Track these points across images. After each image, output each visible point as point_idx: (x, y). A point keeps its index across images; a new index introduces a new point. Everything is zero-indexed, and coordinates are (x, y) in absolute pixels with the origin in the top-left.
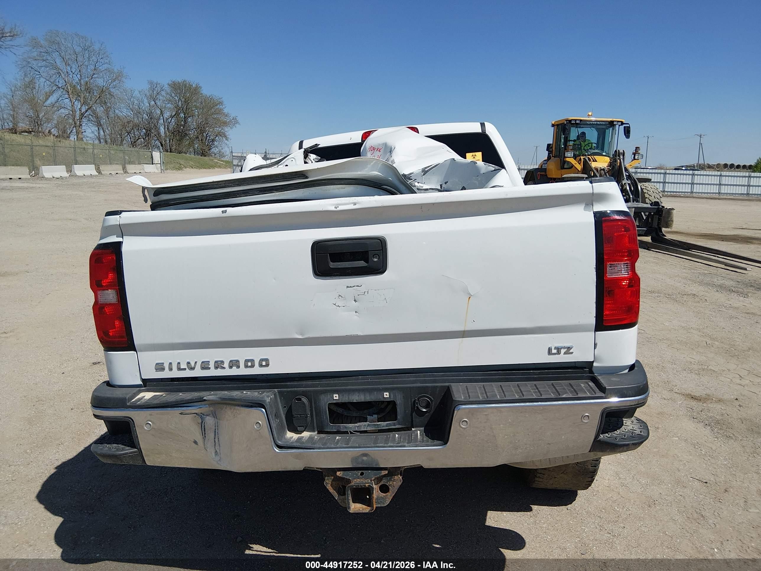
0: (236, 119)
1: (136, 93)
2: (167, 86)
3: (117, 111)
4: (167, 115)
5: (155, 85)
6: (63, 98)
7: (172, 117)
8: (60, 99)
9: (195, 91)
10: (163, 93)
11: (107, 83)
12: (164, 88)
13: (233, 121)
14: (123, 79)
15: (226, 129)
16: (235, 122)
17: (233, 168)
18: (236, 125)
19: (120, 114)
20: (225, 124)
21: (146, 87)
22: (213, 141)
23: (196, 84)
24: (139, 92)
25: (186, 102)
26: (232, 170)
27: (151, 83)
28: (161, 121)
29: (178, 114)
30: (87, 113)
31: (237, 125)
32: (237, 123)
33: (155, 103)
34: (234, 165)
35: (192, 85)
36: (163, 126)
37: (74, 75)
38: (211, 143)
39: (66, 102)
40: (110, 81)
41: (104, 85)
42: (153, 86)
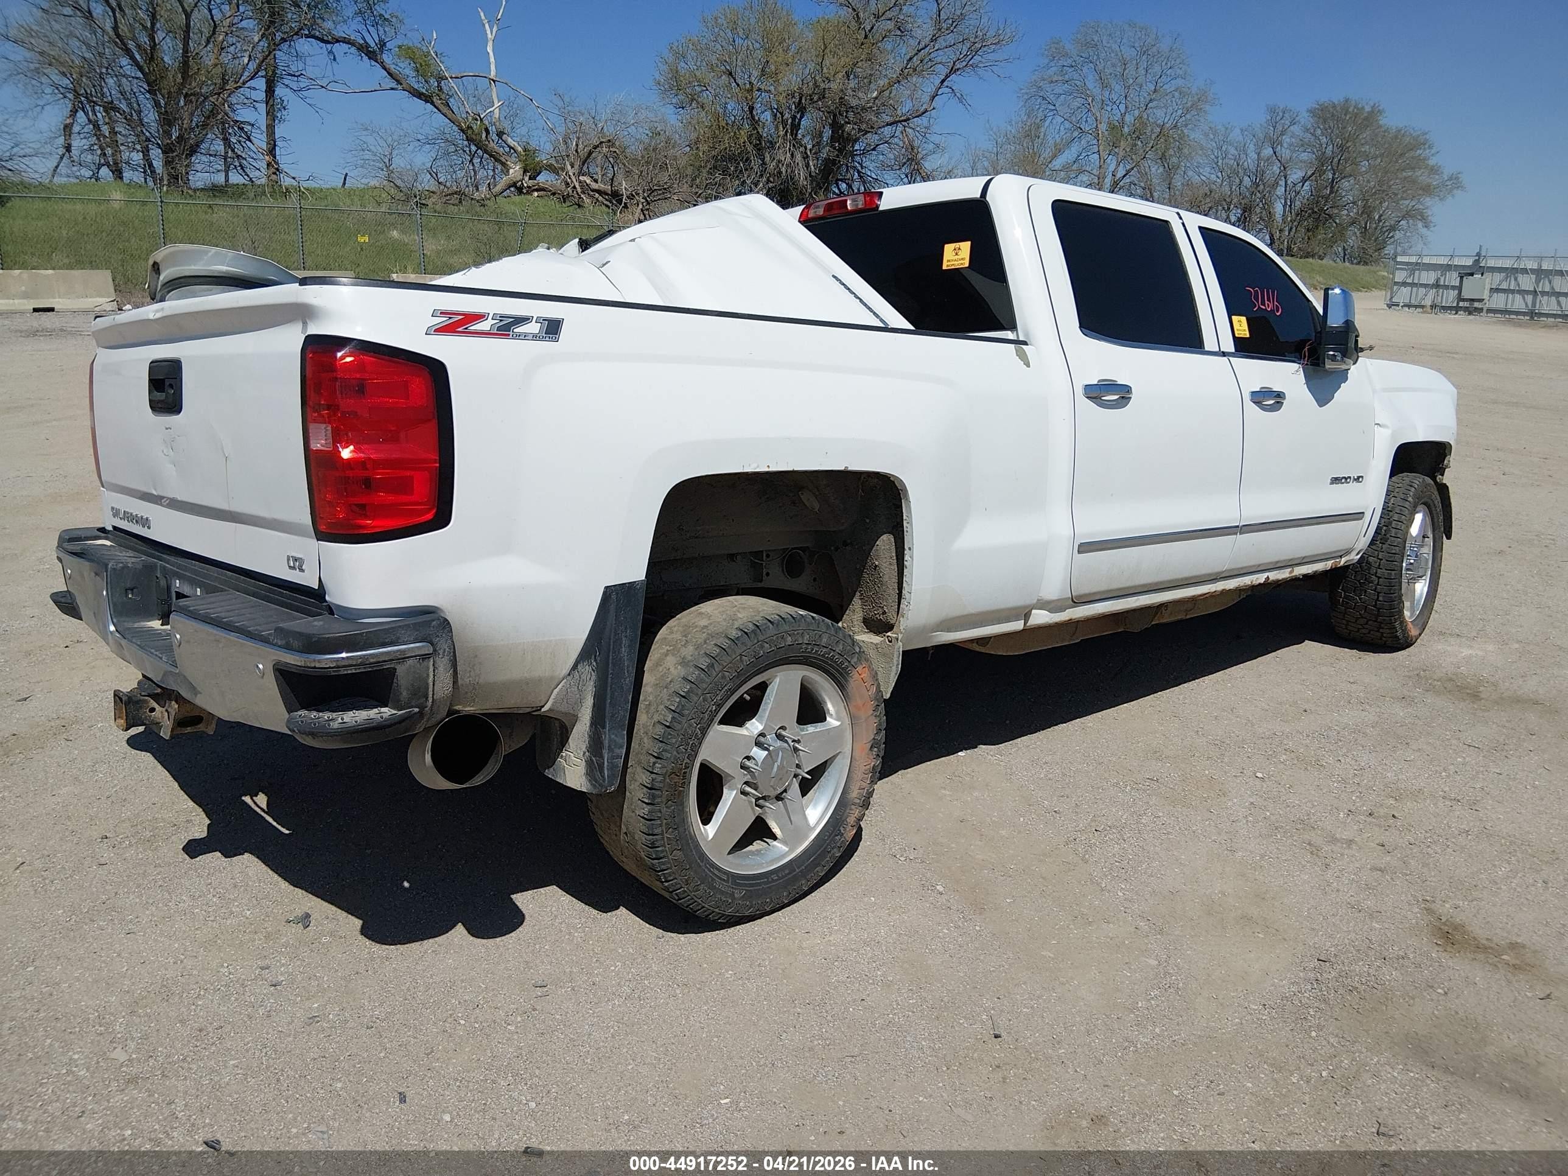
0: (1457, 178)
1: (1236, 135)
2: (1306, 115)
3: (1190, 173)
4: (1295, 176)
5: (1281, 114)
6: (1089, 154)
7: (1304, 180)
8: (1083, 154)
9: (1368, 119)
10: (1295, 129)
11: (1174, 116)
12: (1297, 119)
13: (1448, 183)
14: (1207, 107)
15: (1428, 201)
16: (1455, 183)
17: (1392, 289)
18: (1455, 191)
19: (1196, 179)
20: (1427, 190)
21: (1259, 119)
22: (1393, 228)
23: (1372, 104)
24: (1242, 130)
25: (1342, 148)
26: (1389, 293)
27: (1272, 110)
28: (1280, 191)
29: (1319, 171)
30: (1127, 180)
31: (1458, 193)
32: (1458, 188)
33: (1275, 153)
34: (1396, 283)
35: (1363, 108)
36: (1283, 202)
37: (1115, 107)
38: (1386, 234)
39: (1092, 161)
40: (1180, 112)
41: (1166, 121)
42: (1277, 117)
